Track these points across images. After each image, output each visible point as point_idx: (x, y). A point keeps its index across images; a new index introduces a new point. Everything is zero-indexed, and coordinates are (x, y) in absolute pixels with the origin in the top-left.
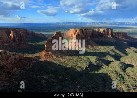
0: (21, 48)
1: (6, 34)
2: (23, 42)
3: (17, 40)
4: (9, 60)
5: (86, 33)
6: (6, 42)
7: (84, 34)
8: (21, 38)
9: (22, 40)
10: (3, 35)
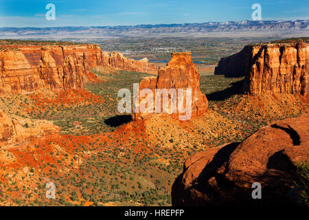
0: (66, 105)
1: (26, 61)
2: (75, 88)
3: (58, 81)
4: (9, 142)
5: (298, 60)
6: (26, 86)
7: (286, 62)
8: (71, 74)
9: (72, 81)
10: (17, 63)
